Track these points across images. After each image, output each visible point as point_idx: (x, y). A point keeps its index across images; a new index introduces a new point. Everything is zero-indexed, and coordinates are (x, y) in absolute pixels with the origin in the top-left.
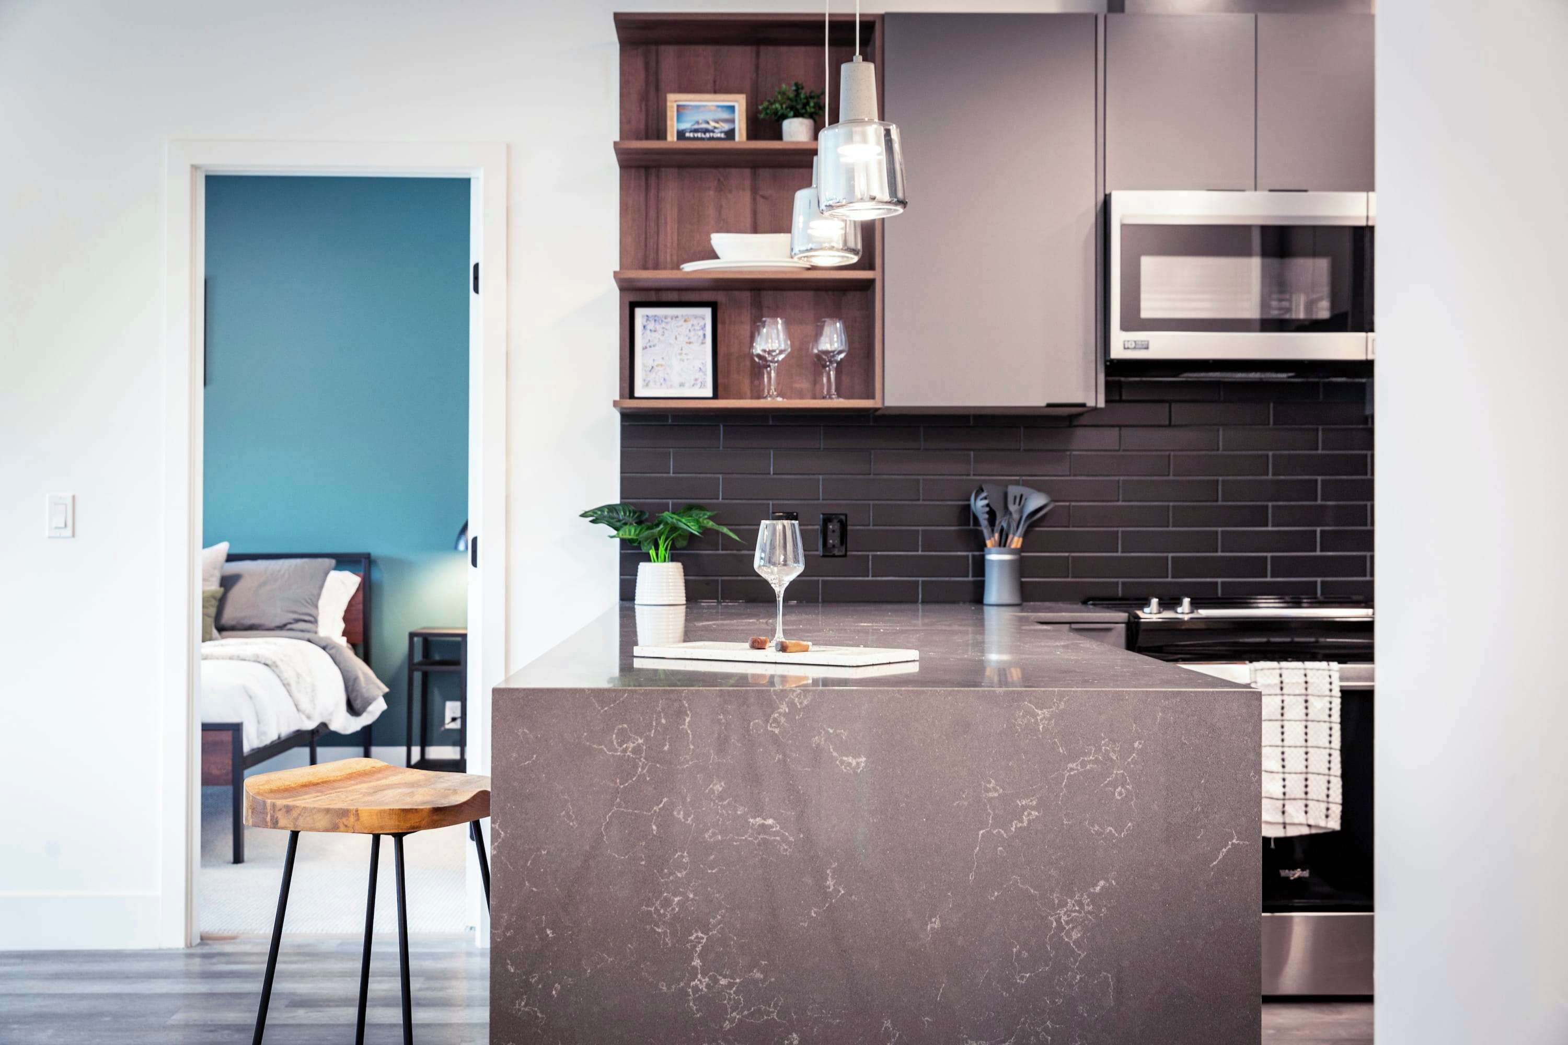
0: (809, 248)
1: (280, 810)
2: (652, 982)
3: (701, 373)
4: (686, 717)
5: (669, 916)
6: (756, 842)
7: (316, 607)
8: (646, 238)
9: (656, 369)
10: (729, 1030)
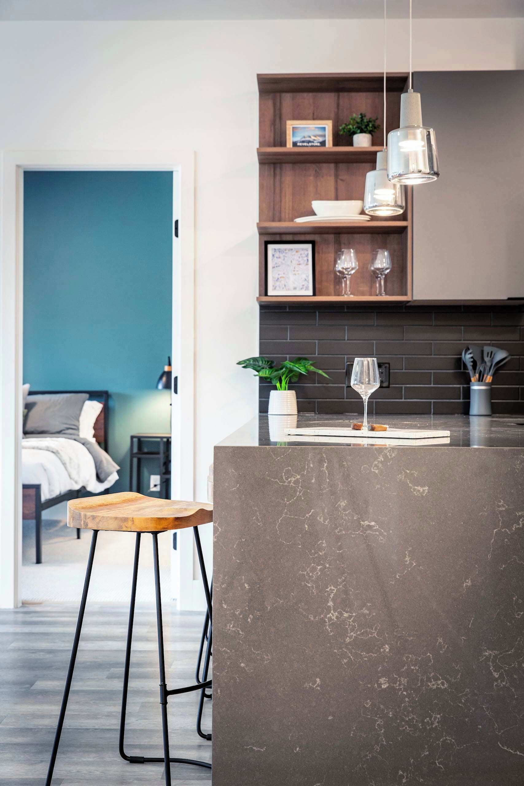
0: (375, 205)
1: (89, 518)
2: (305, 614)
3: (306, 282)
4: (325, 464)
5: (314, 576)
6: (364, 535)
7: (78, 421)
8: (274, 204)
9: (280, 279)
10: (349, 643)
